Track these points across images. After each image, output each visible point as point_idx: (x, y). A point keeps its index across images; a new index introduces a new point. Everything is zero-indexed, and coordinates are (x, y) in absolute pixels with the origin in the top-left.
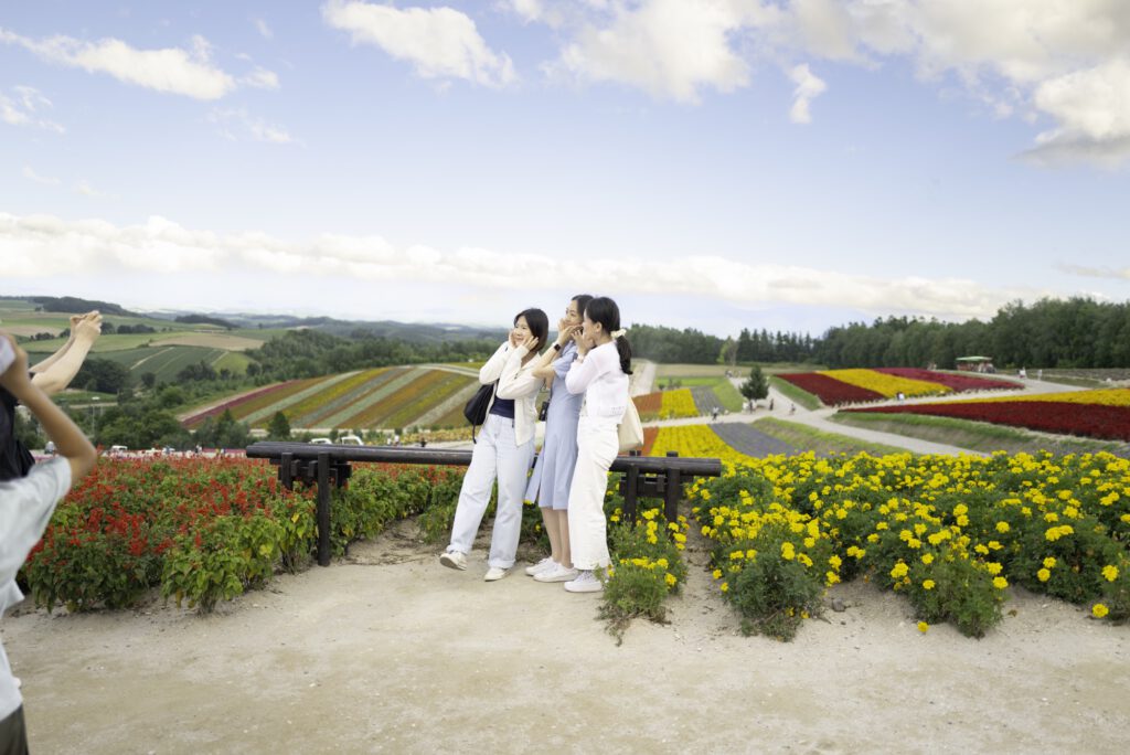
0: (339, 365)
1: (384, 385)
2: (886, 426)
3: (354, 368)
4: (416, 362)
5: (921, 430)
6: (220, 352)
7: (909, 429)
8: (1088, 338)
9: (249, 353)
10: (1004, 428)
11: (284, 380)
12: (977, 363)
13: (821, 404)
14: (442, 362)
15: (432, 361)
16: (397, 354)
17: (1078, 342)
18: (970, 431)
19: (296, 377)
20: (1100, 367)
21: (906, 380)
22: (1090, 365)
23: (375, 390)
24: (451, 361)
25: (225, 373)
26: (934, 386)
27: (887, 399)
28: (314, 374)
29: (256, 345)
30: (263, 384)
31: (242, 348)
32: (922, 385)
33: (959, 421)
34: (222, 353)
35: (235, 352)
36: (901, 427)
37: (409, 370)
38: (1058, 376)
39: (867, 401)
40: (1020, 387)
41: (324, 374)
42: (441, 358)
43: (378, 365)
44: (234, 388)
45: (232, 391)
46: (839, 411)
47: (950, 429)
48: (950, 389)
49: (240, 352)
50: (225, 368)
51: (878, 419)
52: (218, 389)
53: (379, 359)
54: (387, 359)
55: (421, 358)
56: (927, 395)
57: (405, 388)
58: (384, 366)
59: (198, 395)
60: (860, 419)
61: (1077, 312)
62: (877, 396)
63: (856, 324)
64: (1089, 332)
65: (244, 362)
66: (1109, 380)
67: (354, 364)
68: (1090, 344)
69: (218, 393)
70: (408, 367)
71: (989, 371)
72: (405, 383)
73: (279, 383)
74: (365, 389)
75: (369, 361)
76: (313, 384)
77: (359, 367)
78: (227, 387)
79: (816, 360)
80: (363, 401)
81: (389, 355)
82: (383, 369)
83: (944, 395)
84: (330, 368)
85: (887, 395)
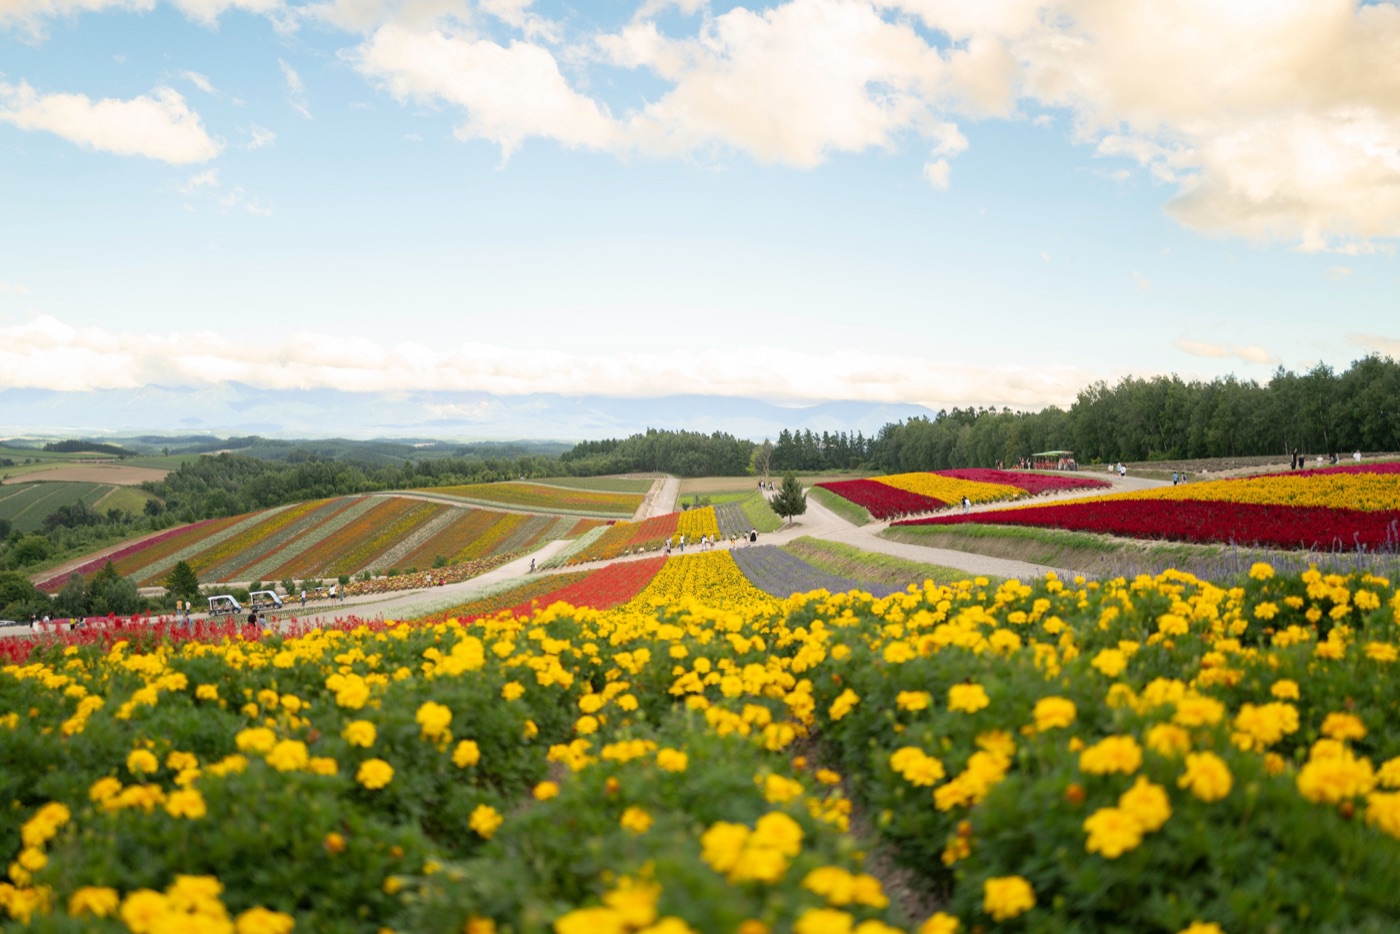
0: (265, 497)
1: (326, 520)
2: (945, 541)
3: (286, 502)
4: (368, 489)
5: (986, 543)
6: (107, 488)
7: (973, 544)
8: (1179, 424)
9: (147, 487)
10: (1083, 535)
11: (190, 522)
12: (1057, 459)
13: (871, 517)
14: (404, 487)
15: (391, 487)
16: (343, 481)
17: (1169, 429)
18: (1043, 542)
19: (209, 516)
20: (1193, 458)
21: (972, 483)
22: (1183, 455)
23: (314, 527)
24: (414, 486)
25: (114, 515)
26: (1005, 488)
27: (949, 507)
28: (232, 511)
29: (158, 476)
30: (163, 527)
31: (139, 482)
32: (991, 488)
33: (1031, 530)
34: (112, 488)
35: (129, 487)
36: (962, 542)
37: (361, 500)
38: (1149, 470)
39: (926, 512)
40: (1107, 485)
41: (247, 510)
42: (401, 483)
43: (319, 496)
44: (123, 535)
45: (118, 538)
46: (891, 525)
47: (1021, 539)
48: (1024, 491)
49: (134, 486)
50: (113, 509)
51: (935, 533)
52: (99, 536)
53: (318, 487)
54: (330, 487)
55: (377, 485)
56: (998, 501)
57: (353, 524)
58: (326, 496)
59: (70, 546)
60: (916, 534)
61: (1166, 394)
62: (938, 504)
63: (917, 419)
64: (1180, 417)
65: (141, 500)
66: (1205, 471)
67: (287, 495)
68: (1183, 430)
69: (98, 541)
70: (359, 496)
71: (1071, 468)
72: (355, 517)
73: (186, 525)
74: (300, 527)
75: (304, 490)
76: (232, 524)
77: (293, 499)
78: (113, 534)
79: (871, 465)
80: (300, 543)
81: (333, 481)
82: (325, 500)
83: (1017, 499)
84: (255, 501)
85: (949, 502)
